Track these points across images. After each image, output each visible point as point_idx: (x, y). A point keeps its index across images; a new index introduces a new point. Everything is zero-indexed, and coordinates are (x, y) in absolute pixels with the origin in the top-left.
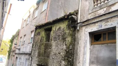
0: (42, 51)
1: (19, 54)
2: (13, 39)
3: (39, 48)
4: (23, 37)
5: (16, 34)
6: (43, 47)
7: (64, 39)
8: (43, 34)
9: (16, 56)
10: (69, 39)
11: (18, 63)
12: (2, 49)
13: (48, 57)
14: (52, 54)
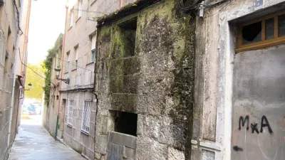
0: (119, 78)
1: (69, 92)
2: (51, 60)
3: (112, 73)
4: (72, 51)
5: (56, 45)
6: (119, 69)
7: (168, 45)
8: (117, 37)
10: (180, 44)
11: (68, 112)
12: (30, 85)
13: (134, 91)
14: (143, 82)
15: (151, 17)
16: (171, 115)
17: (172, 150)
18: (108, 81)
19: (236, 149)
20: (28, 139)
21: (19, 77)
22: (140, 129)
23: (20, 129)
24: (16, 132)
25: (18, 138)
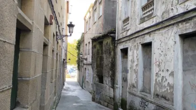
0: (99, 63)
1: (87, 64)
2: (80, 46)
3: (97, 61)
4: (88, 44)
5: (81, 38)
6: (99, 59)
7: (110, 53)
8: (98, 46)
9: (85, 66)
10: (112, 53)
11: (87, 74)
12: (69, 59)
13: (102, 68)
14: (104, 65)
15: (106, 42)
16: (111, 77)
17: (111, 88)
18: (95, 63)
19: (123, 87)
20: (69, 88)
21: (64, 60)
22: (104, 82)
23: (65, 84)
24: (64, 85)
25: (64, 88)
